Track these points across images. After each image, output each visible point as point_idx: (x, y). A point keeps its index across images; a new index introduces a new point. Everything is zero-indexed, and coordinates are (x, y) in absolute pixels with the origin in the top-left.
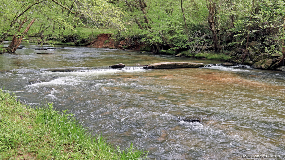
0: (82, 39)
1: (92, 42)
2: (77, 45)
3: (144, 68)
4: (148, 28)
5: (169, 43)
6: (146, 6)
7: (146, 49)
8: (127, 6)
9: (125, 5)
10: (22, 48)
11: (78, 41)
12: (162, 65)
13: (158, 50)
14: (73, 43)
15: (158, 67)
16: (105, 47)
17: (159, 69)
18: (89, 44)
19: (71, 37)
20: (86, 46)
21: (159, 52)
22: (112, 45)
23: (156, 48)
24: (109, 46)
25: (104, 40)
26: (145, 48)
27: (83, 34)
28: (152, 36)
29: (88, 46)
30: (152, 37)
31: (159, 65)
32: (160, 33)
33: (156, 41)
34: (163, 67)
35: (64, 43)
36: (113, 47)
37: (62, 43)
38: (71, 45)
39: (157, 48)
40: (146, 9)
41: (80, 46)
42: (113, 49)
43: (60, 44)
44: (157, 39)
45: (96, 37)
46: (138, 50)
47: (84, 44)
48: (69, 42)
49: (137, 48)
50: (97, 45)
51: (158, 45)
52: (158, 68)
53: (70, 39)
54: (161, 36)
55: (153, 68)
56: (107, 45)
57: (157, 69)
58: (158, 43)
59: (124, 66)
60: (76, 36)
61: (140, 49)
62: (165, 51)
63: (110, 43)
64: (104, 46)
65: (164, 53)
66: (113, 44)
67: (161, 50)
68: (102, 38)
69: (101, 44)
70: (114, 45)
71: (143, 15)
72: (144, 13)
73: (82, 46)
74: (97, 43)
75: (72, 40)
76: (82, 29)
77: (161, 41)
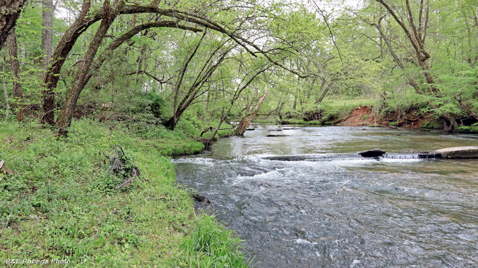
0: (330, 115)
1: (345, 118)
2: (323, 124)
3: (421, 157)
4: (433, 91)
5: (474, 114)
6: (427, 57)
7: (431, 126)
8: (394, 61)
9: (392, 60)
10: (254, 129)
11: (323, 118)
12: (457, 152)
13: (453, 126)
14: (317, 122)
15: (450, 155)
16: (362, 125)
17: (452, 158)
18: (339, 122)
19: (316, 113)
20: (335, 124)
21: (456, 129)
22: (374, 122)
23: (449, 124)
24: (368, 123)
25: (361, 114)
26: (428, 125)
27: (331, 108)
28: (440, 103)
29: (338, 124)
30: (440, 105)
31: (451, 152)
32: (455, 98)
33: (448, 110)
34: (459, 156)
35: (306, 122)
36: (375, 124)
37: (305, 122)
38: (315, 124)
39: (452, 123)
40: (428, 62)
41: (327, 124)
42: (374, 127)
43: (302, 124)
44: (449, 108)
45: (350, 111)
46: (416, 127)
47: (332, 122)
48: (313, 120)
49: (414, 124)
50: (351, 122)
51: (452, 117)
52: (449, 157)
53: (314, 116)
54: (457, 102)
55: (439, 156)
56: (365, 122)
57: (447, 158)
58: (452, 114)
59: (384, 153)
60: (321, 111)
61: (420, 125)
62: (467, 127)
63: (370, 120)
64: (361, 123)
65: (467, 132)
66: (375, 120)
67: (459, 126)
68: (358, 113)
69: (356, 120)
70: (377, 122)
71: (421, 72)
72: (423, 69)
73: (330, 125)
74: (351, 119)
75: (317, 118)
76: (332, 102)
77: (457, 111)
